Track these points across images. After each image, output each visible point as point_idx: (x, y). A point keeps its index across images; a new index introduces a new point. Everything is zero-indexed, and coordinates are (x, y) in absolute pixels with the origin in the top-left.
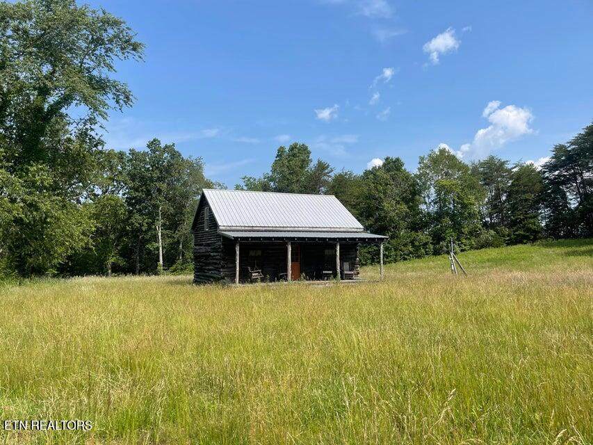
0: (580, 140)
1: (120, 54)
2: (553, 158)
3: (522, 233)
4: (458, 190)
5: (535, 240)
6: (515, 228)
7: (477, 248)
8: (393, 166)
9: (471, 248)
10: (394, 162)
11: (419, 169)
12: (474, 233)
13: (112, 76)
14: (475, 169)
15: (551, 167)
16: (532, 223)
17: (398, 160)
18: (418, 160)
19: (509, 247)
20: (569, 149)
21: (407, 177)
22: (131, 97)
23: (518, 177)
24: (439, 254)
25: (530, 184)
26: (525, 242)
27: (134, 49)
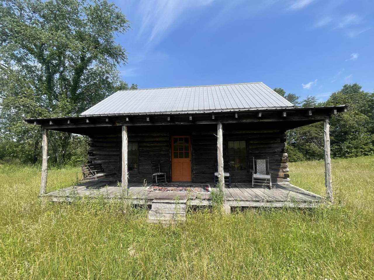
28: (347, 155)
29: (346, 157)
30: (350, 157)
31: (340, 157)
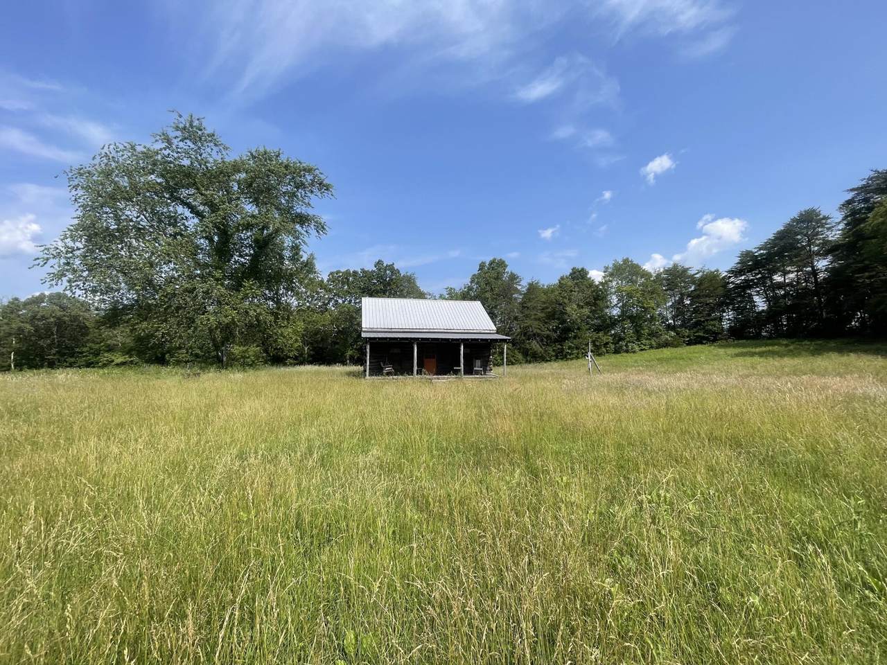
0: (768, 246)
1: (319, 194)
2: (738, 263)
3: (701, 334)
4: (638, 295)
5: (715, 340)
6: (695, 330)
7: (657, 348)
8: (579, 275)
9: (652, 347)
10: (579, 272)
11: (604, 277)
12: (653, 334)
13: (310, 212)
14: (658, 275)
15: (736, 272)
16: (712, 325)
17: (583, 269)
18: (603, 269)
19: (688, 347)
20: (756, 254)
21: (591, 284)
22: (325, 227)
23: (700, 283)
24: (619, 352)
25: (712, 289)
26: (704, 342)
27: (327, 189)
28: (568, 357)
29: (567, 359)
30: (572, 359)
31: (562, 359)
